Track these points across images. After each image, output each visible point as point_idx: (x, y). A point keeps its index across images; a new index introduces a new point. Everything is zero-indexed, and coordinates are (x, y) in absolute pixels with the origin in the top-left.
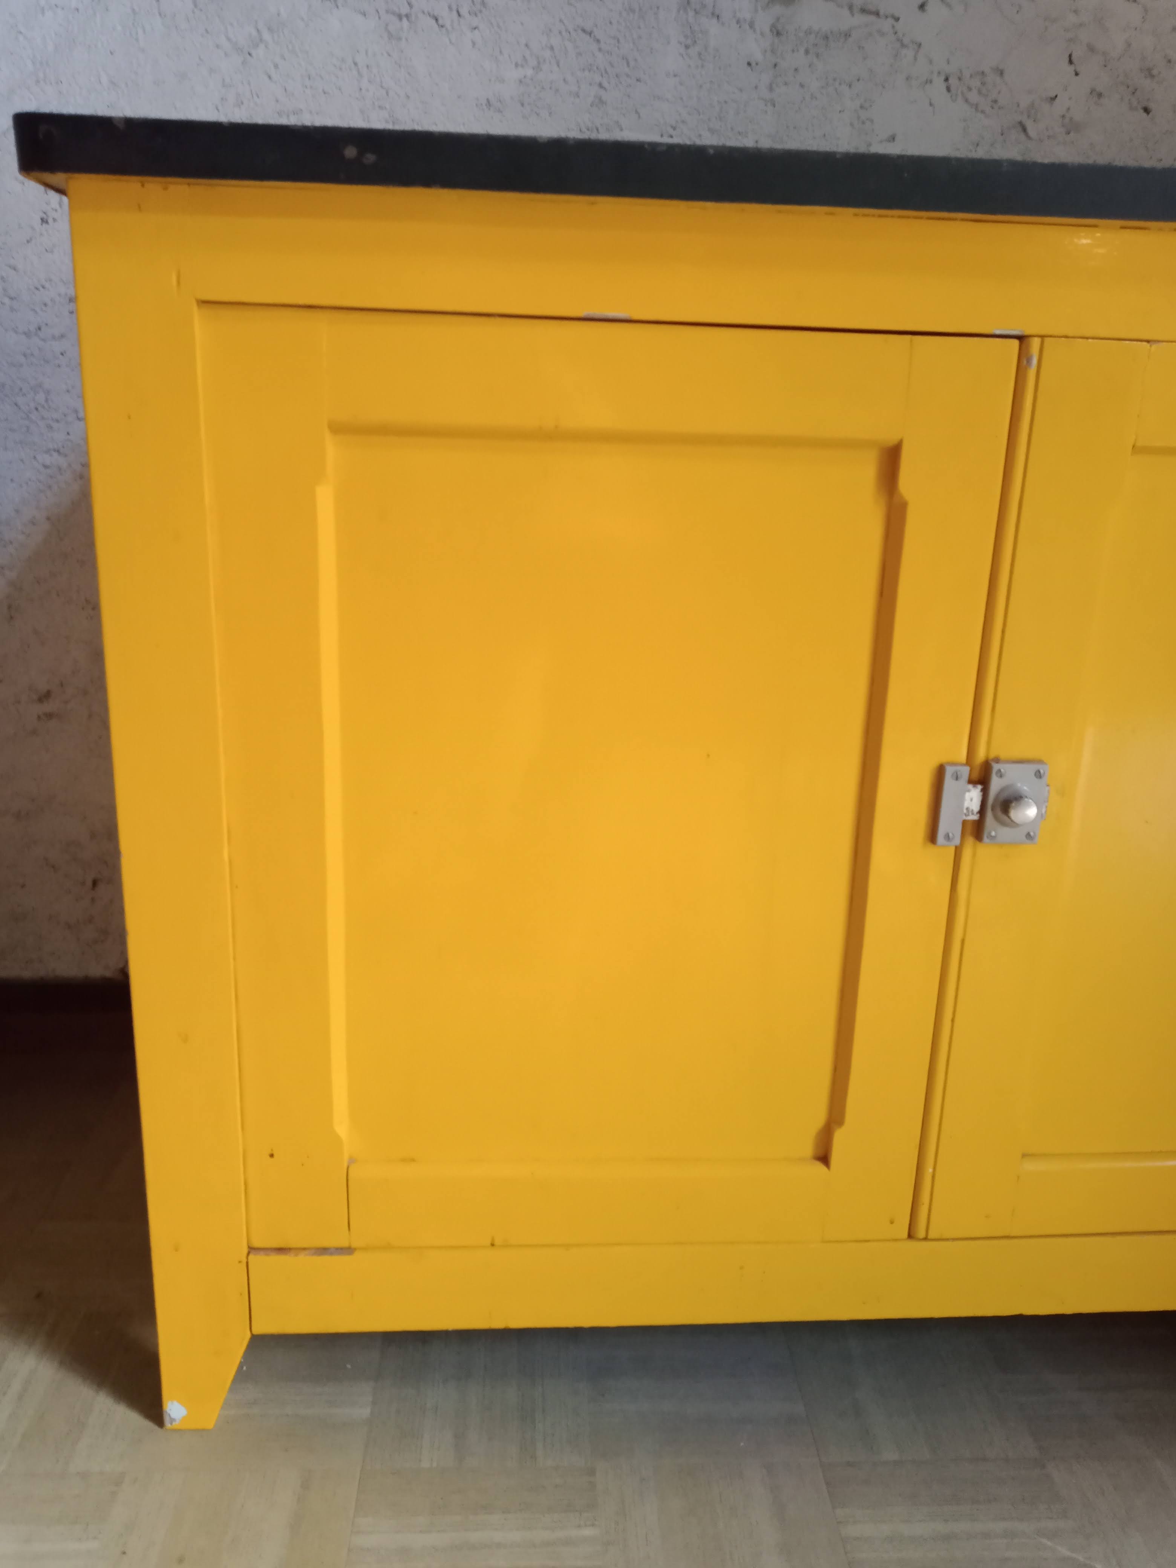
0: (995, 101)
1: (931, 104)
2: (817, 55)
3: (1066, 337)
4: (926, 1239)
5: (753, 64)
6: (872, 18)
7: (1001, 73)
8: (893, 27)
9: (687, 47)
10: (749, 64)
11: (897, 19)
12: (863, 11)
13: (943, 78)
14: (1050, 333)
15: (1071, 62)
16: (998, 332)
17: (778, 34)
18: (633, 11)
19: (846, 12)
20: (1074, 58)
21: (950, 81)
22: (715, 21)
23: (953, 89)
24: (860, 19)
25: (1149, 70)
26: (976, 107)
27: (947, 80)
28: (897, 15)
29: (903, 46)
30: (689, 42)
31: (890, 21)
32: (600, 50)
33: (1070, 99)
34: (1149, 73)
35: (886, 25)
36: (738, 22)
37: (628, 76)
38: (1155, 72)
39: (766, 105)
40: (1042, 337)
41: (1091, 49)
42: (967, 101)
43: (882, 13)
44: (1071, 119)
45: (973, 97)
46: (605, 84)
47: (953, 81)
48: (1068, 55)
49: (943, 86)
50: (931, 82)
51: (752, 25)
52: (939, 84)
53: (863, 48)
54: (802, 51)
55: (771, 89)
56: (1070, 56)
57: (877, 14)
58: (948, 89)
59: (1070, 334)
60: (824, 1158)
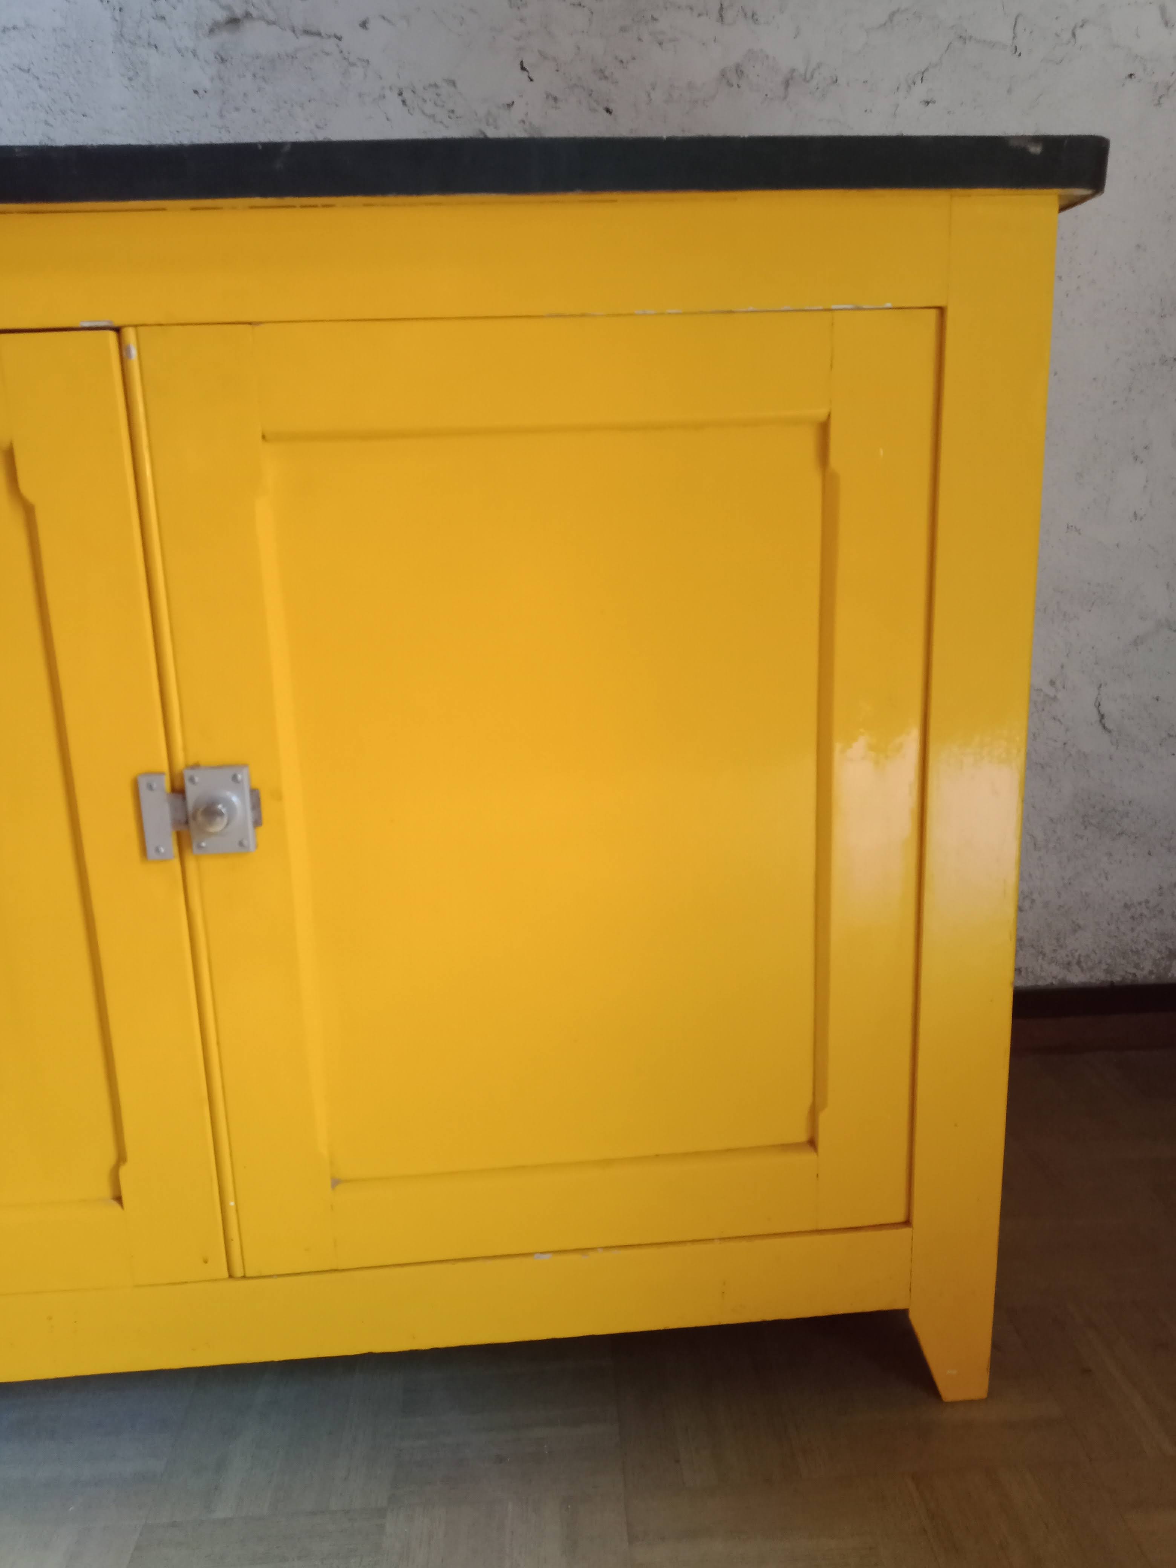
0: (453, 111)
1: (388, 119)
2: (264, 79)
3: (160, 325)
4: (244, 1277)
5: (201, 92)
6: (317, 39)
7: (453, 83)
8: (338, 46)
9: (130, 79)
10: (196, 92)
11: (340, 39)
12: (307, 32)
13: (396, 92)
14: (142, 322)
15: (523, 68)
16: (87, 324)
17: (223, 60)
18: (68, 47)
19: (289, 34)
20: (525, 65)
21: (405, 94)
22: (153, 51)
23: (408, 102)
24: (306, 40)
25: (602, 71)
26: (433, 117)
27: (400, 94)
28: (338, 35)
29: (353, 65)
30: (131, 74)
31: (333, 41)
32: (41, 87)
33: (527, 104)
34: (602, 74)
35: (330, 45)
36: (179, 51)
37: (72, 110)
38: (607, 73)
39: (220, 132)
40: (136, 326)
41: (543, 56)
42: (424, 113)
43: (323, 34)
44: (530, 124)
45: (429, 108)
46: (51, 121)
47: (407, 95)
48: (519, 63)
49: (398, 100)
50: (384, 97)
51: (195, 54)
52: (393, 98)
53: (310, 68)
54: (249, 76)
55: (222, 116)
56: (522, 63)
57: (319, 34)
58: (404, 102)
59: (163, 322)
60: (118, 1199)
